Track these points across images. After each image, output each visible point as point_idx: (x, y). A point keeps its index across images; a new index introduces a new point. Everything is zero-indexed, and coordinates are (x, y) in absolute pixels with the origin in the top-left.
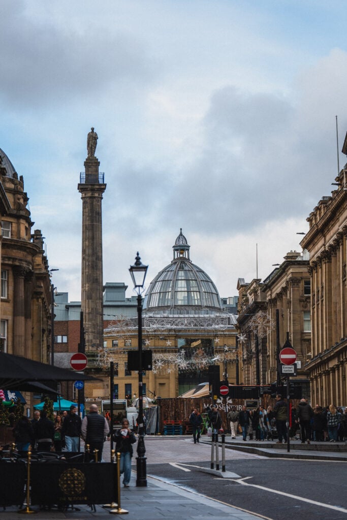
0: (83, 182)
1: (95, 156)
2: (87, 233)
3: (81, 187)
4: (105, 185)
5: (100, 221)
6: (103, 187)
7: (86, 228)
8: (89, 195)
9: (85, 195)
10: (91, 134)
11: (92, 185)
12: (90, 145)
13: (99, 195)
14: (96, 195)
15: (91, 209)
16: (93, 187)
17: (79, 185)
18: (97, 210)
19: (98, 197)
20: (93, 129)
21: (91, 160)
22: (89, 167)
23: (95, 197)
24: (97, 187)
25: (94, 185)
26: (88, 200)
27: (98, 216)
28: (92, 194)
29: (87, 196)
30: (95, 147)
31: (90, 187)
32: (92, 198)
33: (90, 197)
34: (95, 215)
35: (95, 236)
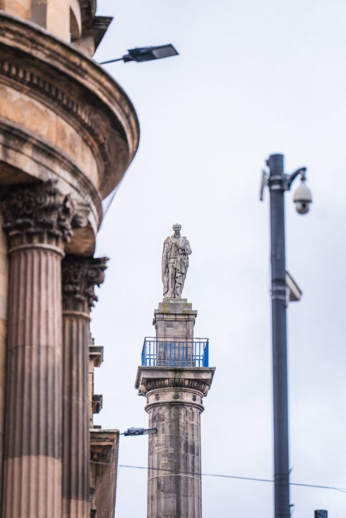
0: (152, 363)
1: (183, 297)
2: (162, 501)
3: (145, 375)
4: (212, 371)
5: (196, 472)
6: (204, 376)
7: (159, 486)
8: (168, 397)
9: (157, 398)
10: (174, 241)
11: (176, 371)
12: (171, 270)
13: (194, 399)
14: (187, 398)
15: (171, 437)
16: (178, 376)
17: (141, 370)
18: (190, 437)
19: (191, 405)
20: (177, 229)
21: (174, 306)
22: (168, 326)
23: (183, 404)
24: (191, 376)
25: (181, 371)
26: (165, 412)
27: (190, 456)
28: (176, 397)
29: (160, 401)
30: (183, 274)
31: (170, 375)
32: (176, 405)
33: (171, 405)
34: (182, 452)
35: (183, 510)
